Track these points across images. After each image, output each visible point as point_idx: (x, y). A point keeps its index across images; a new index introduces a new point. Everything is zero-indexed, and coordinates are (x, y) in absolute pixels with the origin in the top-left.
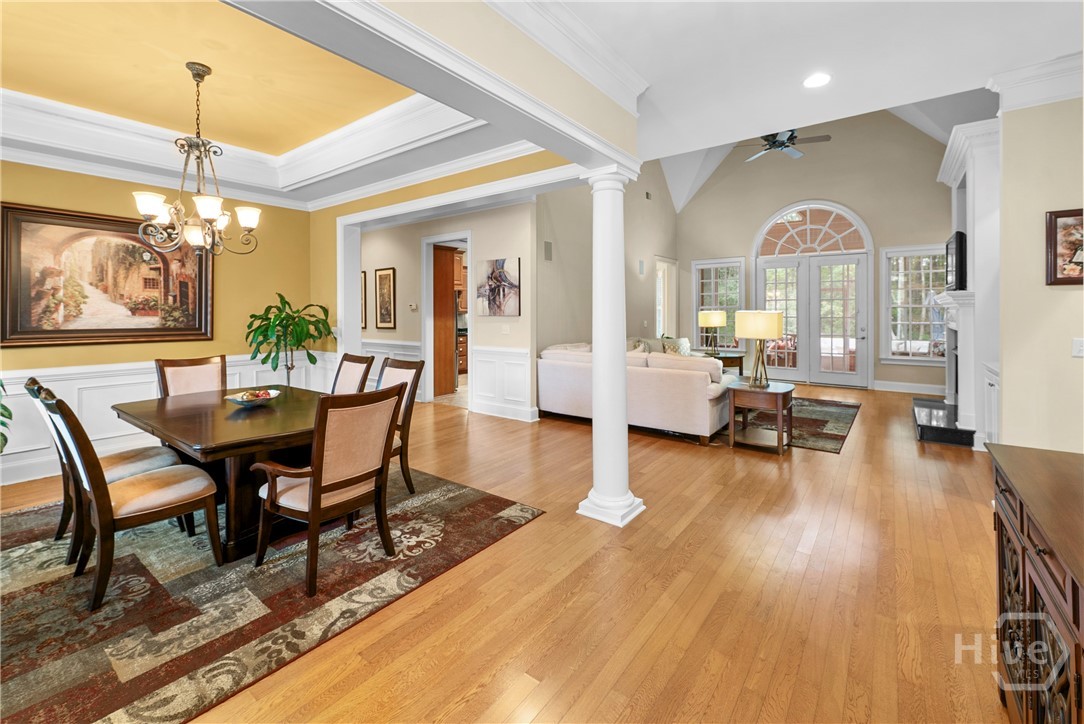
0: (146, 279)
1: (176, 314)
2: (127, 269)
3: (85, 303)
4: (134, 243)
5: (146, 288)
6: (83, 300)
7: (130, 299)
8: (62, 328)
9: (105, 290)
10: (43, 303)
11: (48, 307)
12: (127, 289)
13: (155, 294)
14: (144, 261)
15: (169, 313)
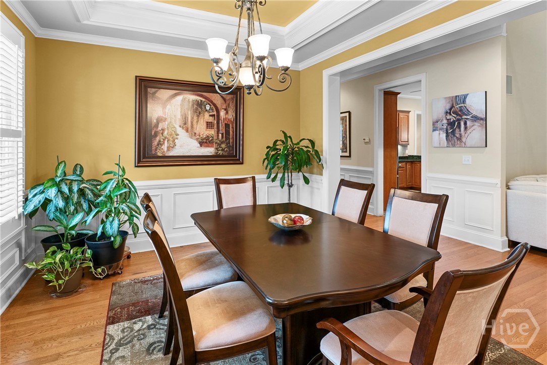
0: (207, 122)
1: (223, 146)
2: (198, 116)
3: (177, 139)
4: (202, 99)
5: (207, 128)
6: (176, 137)
7: (199, 136)
8: (166, 155)
9: (187, 131)
10: (158, 139)
11: (160, 141)
12: (198, 129)
13: (212, 132)
14: (207, 110)
15: (219, 145)
